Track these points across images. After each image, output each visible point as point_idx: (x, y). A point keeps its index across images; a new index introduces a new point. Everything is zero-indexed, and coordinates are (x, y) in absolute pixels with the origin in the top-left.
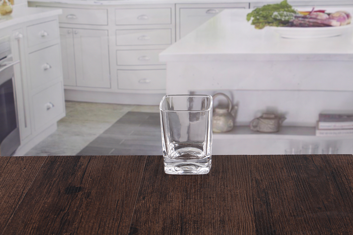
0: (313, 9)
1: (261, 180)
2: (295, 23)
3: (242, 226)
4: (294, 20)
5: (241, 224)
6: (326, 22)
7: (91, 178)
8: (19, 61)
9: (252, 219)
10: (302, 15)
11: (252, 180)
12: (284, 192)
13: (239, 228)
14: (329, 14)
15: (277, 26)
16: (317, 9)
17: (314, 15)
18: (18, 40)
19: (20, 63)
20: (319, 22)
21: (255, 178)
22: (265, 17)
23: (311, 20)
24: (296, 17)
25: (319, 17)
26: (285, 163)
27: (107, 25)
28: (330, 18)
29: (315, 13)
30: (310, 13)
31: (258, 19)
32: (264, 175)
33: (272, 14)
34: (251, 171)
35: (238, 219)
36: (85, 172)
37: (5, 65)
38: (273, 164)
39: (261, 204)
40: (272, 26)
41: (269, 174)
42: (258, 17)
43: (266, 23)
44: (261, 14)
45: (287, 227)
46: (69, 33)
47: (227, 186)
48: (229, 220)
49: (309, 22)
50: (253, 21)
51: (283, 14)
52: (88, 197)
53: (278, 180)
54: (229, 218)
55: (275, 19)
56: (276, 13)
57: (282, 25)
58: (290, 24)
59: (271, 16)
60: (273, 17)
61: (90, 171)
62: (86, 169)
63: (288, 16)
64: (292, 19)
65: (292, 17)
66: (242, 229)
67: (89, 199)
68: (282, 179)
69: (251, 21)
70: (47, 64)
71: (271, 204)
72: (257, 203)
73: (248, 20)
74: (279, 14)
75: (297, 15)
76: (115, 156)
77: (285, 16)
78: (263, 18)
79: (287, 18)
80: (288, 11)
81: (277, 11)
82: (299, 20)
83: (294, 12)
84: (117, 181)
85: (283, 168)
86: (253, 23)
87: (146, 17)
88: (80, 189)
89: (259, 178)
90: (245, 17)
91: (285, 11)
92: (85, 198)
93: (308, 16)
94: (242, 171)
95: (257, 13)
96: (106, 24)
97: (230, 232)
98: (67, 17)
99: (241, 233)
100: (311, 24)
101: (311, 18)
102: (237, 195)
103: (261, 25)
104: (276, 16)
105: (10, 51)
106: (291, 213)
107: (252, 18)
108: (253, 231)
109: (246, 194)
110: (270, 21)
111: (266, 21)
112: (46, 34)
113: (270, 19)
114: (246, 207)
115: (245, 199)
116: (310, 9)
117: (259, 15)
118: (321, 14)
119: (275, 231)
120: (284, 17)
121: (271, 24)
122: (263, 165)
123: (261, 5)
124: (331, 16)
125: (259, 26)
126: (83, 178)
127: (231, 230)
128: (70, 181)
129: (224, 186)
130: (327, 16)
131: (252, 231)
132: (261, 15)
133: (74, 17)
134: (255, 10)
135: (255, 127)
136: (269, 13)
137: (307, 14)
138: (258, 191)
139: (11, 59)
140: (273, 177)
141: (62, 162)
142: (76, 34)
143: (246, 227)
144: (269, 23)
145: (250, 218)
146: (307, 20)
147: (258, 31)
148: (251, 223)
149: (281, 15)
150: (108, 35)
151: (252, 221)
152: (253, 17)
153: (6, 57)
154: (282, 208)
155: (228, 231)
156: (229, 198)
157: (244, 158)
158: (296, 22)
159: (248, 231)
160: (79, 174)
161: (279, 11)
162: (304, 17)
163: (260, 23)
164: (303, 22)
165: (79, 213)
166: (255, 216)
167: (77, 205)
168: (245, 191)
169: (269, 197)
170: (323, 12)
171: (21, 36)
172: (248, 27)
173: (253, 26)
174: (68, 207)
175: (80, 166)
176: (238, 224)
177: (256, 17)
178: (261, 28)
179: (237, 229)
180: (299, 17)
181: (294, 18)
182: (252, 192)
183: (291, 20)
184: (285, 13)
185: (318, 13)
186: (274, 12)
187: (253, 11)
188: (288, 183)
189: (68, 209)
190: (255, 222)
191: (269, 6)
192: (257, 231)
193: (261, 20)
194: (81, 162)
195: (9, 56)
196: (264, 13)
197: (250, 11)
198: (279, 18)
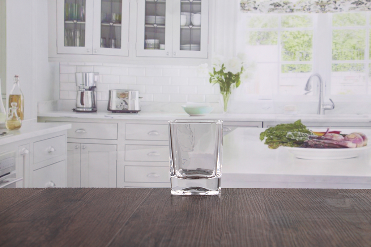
0: (328, 130)
2: (310, 144)
4: (309, 140)
6: (341, 144)
8: (22, 178)
10: (317, 136)
14: (344, 136)
15: (292, 146)
16: (331, 130)
17: (329, 136)
18: (24, 156)
19: (23, 180)
20: (335, 143)
22: (279, 137)
23: (326, 141)
24: (310, 137)
25: (334, 139)
28: (345, 140)
29: (330, 134)
30: (325, 133)
31: (272, 139)
33: (287, 134)
37: (7, 182)
40: (286, 146)
42: (271, 137)
43: (280, 143)
44: (275, 133)
46: (77, 148)
49: (324, 142)
50: (266, 140)
51: (297, 134)
55: (289, 139)
56: (290, 133)
57: (296, 145)
58: (304, 145)
59: (285, 136)
63: (302, 136)
64: (307, 139)
65: (306, 138)
69: (264, 141)
70: (52, 181)
73: (262, 139)
74: (293, 134)
75: (312, 136)
77: (300, 137)
78: (277, 138)
79: (301, 138)
80: (302, 131)
81: (291, 131)
82: (314, 141)
83: (308, 132)
86: (267, 143)
87: (157, 133)
90: (259, 136)
91: (299, 131)
93: (323, 137)
95: (271, 132)
96: (116, 139)
98: (76, 131)
100: (327, 145)
101: (326, 139)
103: (275, 145)
104: (290, 136)
105: (14, 167)
107: (266, 138)
110: (283, 141)
111: (280, 140)
112: (53, 150)
113: (284, 139)
116: (325, 130)
117: (272, 135)
118: (336, 135)
120: (298, 137)
121: (285, 144)
123: (274, 125)
124: (346, 137)
125: (273, 145)
130: (343, 138)
132: (275, 135)
133: (83, 131)
134: (268, 130)
136: (282, 132)
137: (322, 135)
139: (14, 176)
142: (84, 149)
144: (283, 143)
146: (322, 141)
147: (272, 151)
149: (295, 136)
150: (117, 151)
152: (267, 136)
153: (9, 173)
158: (311, 142)
161: (294, 131)
162: (319, 138)
163: (274, 142)
164: (318, 143)
170: (338, 133)
171: (27, 152)
172: (262, 146)
173: (267, 146)
177: (270, 137)
178: (275, 148)
180: (314, 138)
181: (308, 138)
183: (306, 141)
184: (299, 133)
185: (333, 134)
186: (288, 132)
187: (266, 130)
191: (283, 125)
193: (275, 140)
195: (12, 173)
196: (278, 133)
197: (263, 130)
198: (293, 138)
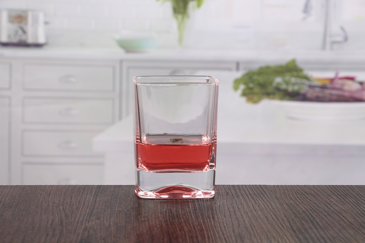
0: (337, 74)
2: (309, 95)
6: (358, 95)
10: (320, 83)
14: (361, 83)
15: (282, 99)
16: (342, 74)
17: (338, 83)
20: (347, 94)
22: (262, 86)
23: (334, 92)
24: (310, 86)
25: (346, 88)
27: (10, 88)
28: (363, 90)
29: (340, 82)
30: (332, 80)
31: (251, 89)
33: (274, 80)
40: (273, 98)
42: (251, 85)
43: (264, 94)
44: (256, 79)
49: (330, 94)
50: (243, 90)
51: (290, 80)
55: (278, 89)
56: (278, 80)
57: (288, 98)
58: (301, 97)
59: (271, 83)
60: (274, 84)
64: (304, 89)
69: (240, 92)
73: (236, 88)
74: (284, 80)
75: (313, 83)
77: (294, 85)
78: (258, 87)
79: (296, 88)
80: (298, 77)
81: (282, 77)
82: (315, 92)
83: (307, 78)
86: (244, 94)
90: (231, 84)
91: (293, 76)
93: (329, 85)
95: (250, 78)
100: (335, 98)
101: (334, 89)
103: (256, 98)
104: (278, 83)
107: (242, 87)
110: (269, 91)
111: (263, 91)
113: (270, 89)
116: (331, 75)
117: (252, 82)
118: (349, 82)
120: (291, 86)
123: (255, 67)
124: (364, 85)
125: (253, 98)
132: (256, 82)
134: (247, 74)
136: (268, 78)
144: (269, 95)
146: (327, 91)
147: (251, 106)
149: (287, 83)
152: (244, 84)
158: (311, 93)
161: (285, 76)
162: (323, 87)
163: (254, 94)
164: (321, 95)
170: (352, 79)
172: (236, 99)
173: (244, 99)
177: (248, 85)
178: (256, 102)
180: (316, 87)
183: (303, 91)
184: (293, 80)
185: (345, 81)
186: (276, 77)
187: (243, 75)
191: (268, 68)
193: (257, 90)
196: (261, 79)
197: (239, 74)
198: (284, 87)
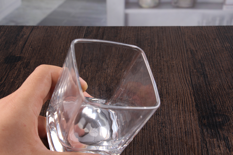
1: (196, 51)
3: (180, 100)
5: (179, 98)
7: (31, 48)
9: (190, 92)
11: (187, 51)
12: (220, 63)
13: (178, 102)
21: (190, 48)
26: (217, 34)
32: (198, 46)
34: (185, 42)
35: (176, 92)
36: (27, 41)
38: (206, 35)
39: (198, 76)
41: (203, 45)
45: (227, 101)
47: (163, 57)
48: (167, 93)
52: (27, 67)
53: (212, 50)
54: (167, 91)
61: (31, 41)
62: (28, 39)
66: (181, 103)
67: (27, 69)
68: (216, 50)
71: (209, 76)
72: (194, 75)
76: (56, 27)
84: (56, 51)
85: (216, 39)
88: (20, 58)
89: (194, 49)
92: (24, 68)
94: (176, 41)
97: (169, 107)
99: (181, 108)
102: (174, 66)
106: (229, 86)
108: (193, 106)
109: (183, 65)
114: (183, 79)
115: (181, 70)
119: (215, 106)
122: (196, 36)
126: (23, 47)
127: (170, 105)
128: (11, 51)
129: (160, 57)
131: (191, 106)
135: (176, 3)
138: (194, 62)
140: (207, 48)
141: (5, 31)
143: (185, 102)
145: (189, 91)
148: (189, 96)
151: (191, 94)
154: (220, 81)
155: (167, 106)
156: (166, 70)
157: (178, 29)
159: (187, 105)
160: (21, 43)
165: (16, 84)
166: (193, 89)
167: (15, 75)
168: (181, 62)
169: (205, 68)
174: (5, 77)
175: (23, 35)
176: (176, 98)
179: (176, 103)
182: (188, 64)
188: (222, 54)
189: (5, 80)
190: (194, 95)
192: (197, 105)
194: (24, 32)
